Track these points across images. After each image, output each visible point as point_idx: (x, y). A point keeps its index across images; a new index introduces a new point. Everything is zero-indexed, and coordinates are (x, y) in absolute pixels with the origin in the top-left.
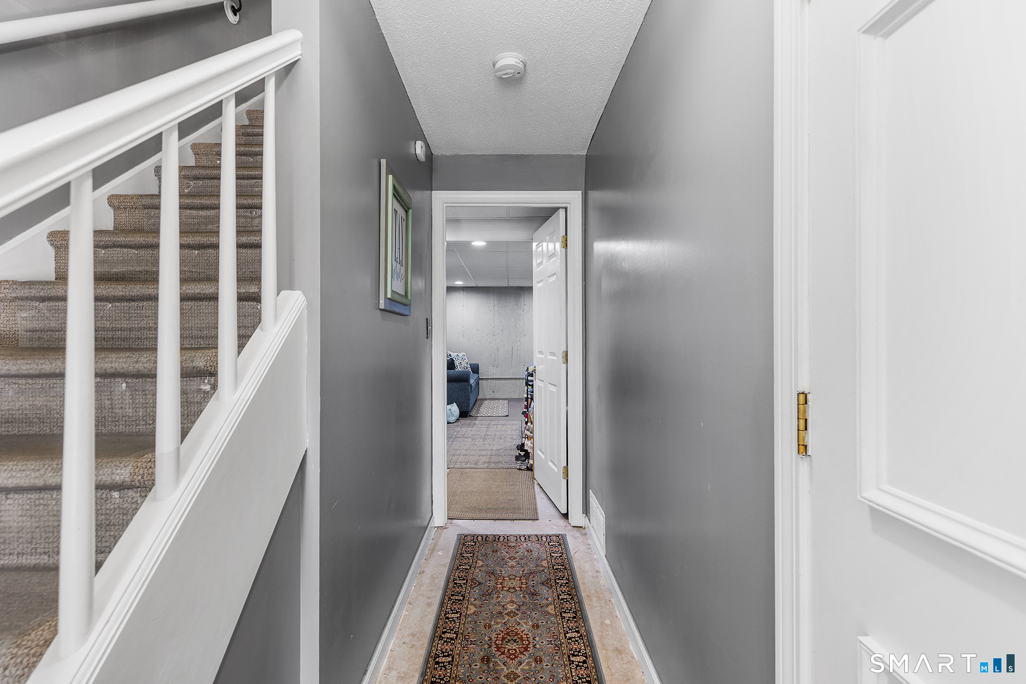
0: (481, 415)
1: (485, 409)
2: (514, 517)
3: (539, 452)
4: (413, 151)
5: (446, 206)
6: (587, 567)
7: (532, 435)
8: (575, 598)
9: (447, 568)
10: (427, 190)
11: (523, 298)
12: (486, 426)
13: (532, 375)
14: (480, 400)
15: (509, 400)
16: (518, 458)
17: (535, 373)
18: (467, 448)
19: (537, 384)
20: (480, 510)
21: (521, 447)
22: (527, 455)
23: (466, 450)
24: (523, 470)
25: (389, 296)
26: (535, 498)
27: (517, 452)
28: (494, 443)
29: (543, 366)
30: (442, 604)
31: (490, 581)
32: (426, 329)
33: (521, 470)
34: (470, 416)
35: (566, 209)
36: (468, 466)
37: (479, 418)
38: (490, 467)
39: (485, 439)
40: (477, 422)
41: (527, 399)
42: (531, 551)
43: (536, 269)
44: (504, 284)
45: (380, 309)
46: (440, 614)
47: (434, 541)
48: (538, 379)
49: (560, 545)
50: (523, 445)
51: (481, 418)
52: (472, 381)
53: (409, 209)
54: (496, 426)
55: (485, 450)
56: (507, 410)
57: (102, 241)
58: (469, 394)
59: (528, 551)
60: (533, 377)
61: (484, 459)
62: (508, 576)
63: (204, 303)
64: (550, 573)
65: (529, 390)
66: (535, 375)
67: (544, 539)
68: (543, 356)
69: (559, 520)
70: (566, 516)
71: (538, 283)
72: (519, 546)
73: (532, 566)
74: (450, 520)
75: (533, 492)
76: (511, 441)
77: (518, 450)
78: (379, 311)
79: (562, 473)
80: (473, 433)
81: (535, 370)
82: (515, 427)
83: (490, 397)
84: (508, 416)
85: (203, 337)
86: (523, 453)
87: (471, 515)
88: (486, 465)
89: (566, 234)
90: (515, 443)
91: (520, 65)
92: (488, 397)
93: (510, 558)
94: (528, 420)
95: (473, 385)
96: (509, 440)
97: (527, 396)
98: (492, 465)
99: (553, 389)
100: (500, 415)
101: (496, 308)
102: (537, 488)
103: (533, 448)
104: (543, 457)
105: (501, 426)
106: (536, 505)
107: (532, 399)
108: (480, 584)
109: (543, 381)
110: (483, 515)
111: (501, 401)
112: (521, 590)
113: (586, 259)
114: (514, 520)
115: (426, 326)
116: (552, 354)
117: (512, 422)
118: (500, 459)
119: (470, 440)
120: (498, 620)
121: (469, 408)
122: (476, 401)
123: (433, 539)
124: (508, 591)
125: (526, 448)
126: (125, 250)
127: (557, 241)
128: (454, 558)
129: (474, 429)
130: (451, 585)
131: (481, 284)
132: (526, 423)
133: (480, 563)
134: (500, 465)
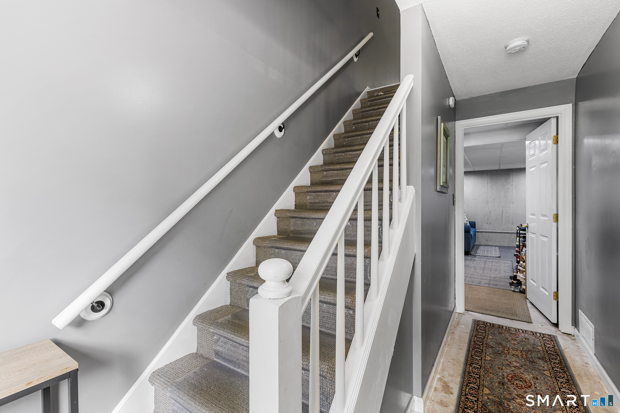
0: (479, 255)
1: (481, 251)
2: (512, 318)
3: (531, 281)
4: (448, 104)
5: (464, 129)
6: (577, 358)
7: (525, 270)
8: (567, 373)
9: (469, 334)
10: (453, 121)
11: (511, 177)
12: (484, 262)
13: (524, 230)
14: (477, 245)
15: (500, 247)
16: (512, 284)
17: (528, 228)
18: (471, 273)
19: (529, 236)
20: (486, 310)
21: (515, 278)
22: (519, 283)
23: (471, 274)
24: (516, 292)
25: (441, 184)
26: (528, 311)
27: (511, 281)
28: (491, 273)
29: (535, 224)
30: (468, 351)
31: (499, 347)
32: (453, 200)
33: (515, 292)
34: (470, 255)
35: (557, 118)
36: (473, 284)
37: (477, 257)
38: (490, 286)
39: (483, 270)
40: (476, 259)
41: (518, 246)
42: (528, 339)
43: (528, 160)
44: (497, 168)
45: (437, 191)
46: (468, 355)
47: (457, 319)
48: (531, 232)
49: (552, 341)
50: (516, 276)
51: (479, 257)
52: (472, 233)
53: (448, 137)
54: (491, 262)
55: (485, 276)
56: (499, 253)
57: (326, 169)
58: (470, 240)
59: (525, 338)
60: (526, 231)
61: (485, 281)
62: (512, 348)
63: (368, 192)
64: (545, 355)
65: (521, 240)
66: (528, 230)
67: (538, 335)
68: (535, 217)
69: (549, 327)
70: (556, 325)
71: (531, 168)
72: (518, 334)
73: (530, 347)
74: (466, 311)
75: (526, 306)
76: (504, 273)
77: (511, 279)
78: (437, 192)
79: (553, 296)
80: (474, 265)
81: (528, 226)
82: (506, 265)
83: (484, 244)
84: (500, 257)
85: (368, 206)
86: (515, 282)
87: (480, 311)
88: (487, 285)
89: (557, 134)
90: (508, 275)
91: (525, 43)
92: (482, 244)
93: (512, 339)
94: (520, 260)
95: (472, 235)
96: (503, 272)
97: (519, 244)
98: (492, 286)
99: (545, 239)
100: (493, 256)
101: (489, 185)
102: (529, 305)
103: (525, 279)
104: (535, 284)
105: (495, 263)
106: (529, 314)
107: (524, 246)
108: (492, 347)
109: (535, 234)
110: (488, 313)
111: (493, 247)
112: (522, 358)
113: (576, 150)
114: (512, 320)
115: (453, 198)
116: (543, 215)
117: (504, 261)
118: (497, 283)
119: (472, 269)
120: (507, 368)
121: (470, 250)
122: (474, 246)
123: (457, 318)
124: (512, 355)
125: (518, 278)
126: (333, 172)
127: (549, 139)
128: (472, 330)
129: (475, 263)
130: (472, 343)
131: (476, 169)
132: (518, 262)
133: (491, 337)
134: (497, 287)
